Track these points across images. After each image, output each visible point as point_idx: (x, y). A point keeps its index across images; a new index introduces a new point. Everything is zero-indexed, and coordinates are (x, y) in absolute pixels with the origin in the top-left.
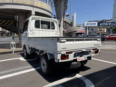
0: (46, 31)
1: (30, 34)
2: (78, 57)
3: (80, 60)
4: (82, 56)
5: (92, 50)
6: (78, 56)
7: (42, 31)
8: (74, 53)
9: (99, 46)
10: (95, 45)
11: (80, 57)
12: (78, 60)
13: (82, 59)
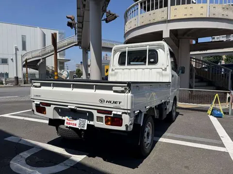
0: (136, 69)
1: (112, 75)
2: (67, 117)
3: (69, 124)
4: (76, 119)
5: (96, 111)
6: (69, 116)
7: (130, 69)
8: (53, 107)
9: (118, 105)
10: (101, 101)
11: (72, 119)
12: (67, 123)
13: (76, 125)
